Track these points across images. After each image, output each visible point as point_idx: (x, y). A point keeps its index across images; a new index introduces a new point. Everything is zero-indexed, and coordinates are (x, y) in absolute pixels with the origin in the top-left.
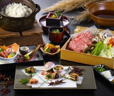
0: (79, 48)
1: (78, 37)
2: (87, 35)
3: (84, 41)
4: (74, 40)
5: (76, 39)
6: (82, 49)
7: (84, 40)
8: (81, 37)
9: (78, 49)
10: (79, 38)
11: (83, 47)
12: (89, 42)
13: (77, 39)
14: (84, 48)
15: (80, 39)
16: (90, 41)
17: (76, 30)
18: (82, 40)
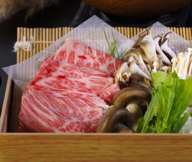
0: (75, 120)
1: (49, 71)
2: (84, 58)
3: (84, 84)
4: (38, 88)
5: (41, 83)
6: (86, 120)
7: (81, 80)
8: (60, 69)
9: (68, 123)
10: (55, 74)
11: (88, 109)
12: (104, 84)
13: (49, 79)
14: (92, 112)
15: (61, 77)
16: (110, 79)
17: (17, 45)
18: (72, 79)
